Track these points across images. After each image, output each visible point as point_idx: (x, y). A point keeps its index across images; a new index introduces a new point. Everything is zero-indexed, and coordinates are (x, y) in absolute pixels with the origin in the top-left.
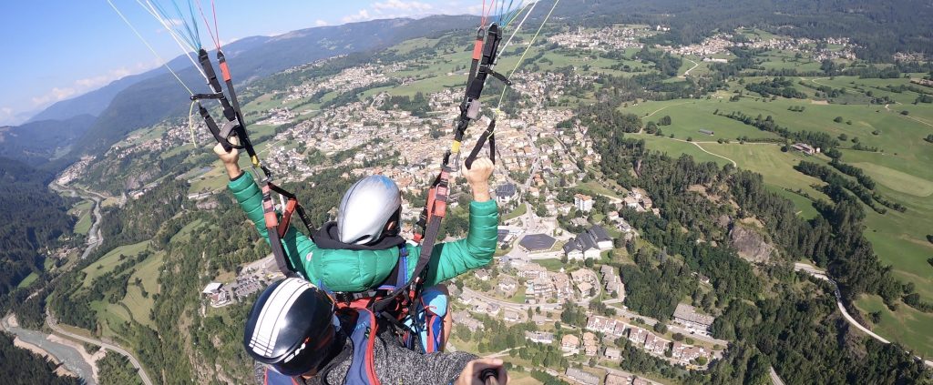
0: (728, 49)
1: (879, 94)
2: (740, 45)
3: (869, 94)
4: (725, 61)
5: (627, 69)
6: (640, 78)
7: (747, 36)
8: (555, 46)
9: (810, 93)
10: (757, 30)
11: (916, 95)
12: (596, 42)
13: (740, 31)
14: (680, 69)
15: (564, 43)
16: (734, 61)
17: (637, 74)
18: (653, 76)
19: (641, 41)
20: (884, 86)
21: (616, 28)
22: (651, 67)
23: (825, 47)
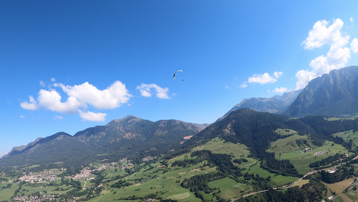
0: (91, 173)
1: (153, 175)
2: (94, 170)
3: (150, 176)
4: (94, 178)
5: (62, 190)
6: (70, 192)
7: (95, 166)
8: (24, 182)
9: (133, 182)
10: (96, 163)
11: (162, 171)
12: (41, 179)
13: (91, 165)
14: (82, 185)
15: (27, 181)
16: (97, 177)
17: (68, 191)
18: (74, 190)
19: (59, 176)
20: (152, 172)
21: (45, 171)
22: (71, 187)
23: (121, 164)
